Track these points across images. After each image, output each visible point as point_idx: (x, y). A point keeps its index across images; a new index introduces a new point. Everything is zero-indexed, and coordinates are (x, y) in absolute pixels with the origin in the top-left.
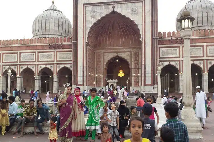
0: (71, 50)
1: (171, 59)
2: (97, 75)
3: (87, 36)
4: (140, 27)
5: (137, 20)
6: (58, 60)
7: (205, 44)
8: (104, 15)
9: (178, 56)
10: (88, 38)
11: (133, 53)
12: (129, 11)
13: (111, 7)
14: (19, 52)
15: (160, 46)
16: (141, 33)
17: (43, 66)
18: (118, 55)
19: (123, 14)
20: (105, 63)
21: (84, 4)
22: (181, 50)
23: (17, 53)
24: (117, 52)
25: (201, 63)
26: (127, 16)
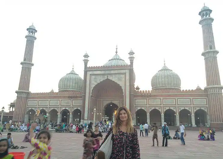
0: (82, 99)
1: (142, 106)
2: (98, 114)
3: (91, 92)
4: (123, 88)
5: (121, 84)
6: (73, 104)
7: (162, 98)
8: (102, 80)
9: (146, 104)
10: (92, 93)
11: (121, 101)
12: (117, 79)
13: (106, 76)
14: (49, 99)
15: (135, 98)
16: (124, 91)
17: (64, 108)
18: (112, 102)
19: (113, 80)
20: (104, 107)
21: (90, 75)
22: (148, 101)
23: (48, 100)
24: (111, 100)
25: (159, 109)
26: (116, 82)
